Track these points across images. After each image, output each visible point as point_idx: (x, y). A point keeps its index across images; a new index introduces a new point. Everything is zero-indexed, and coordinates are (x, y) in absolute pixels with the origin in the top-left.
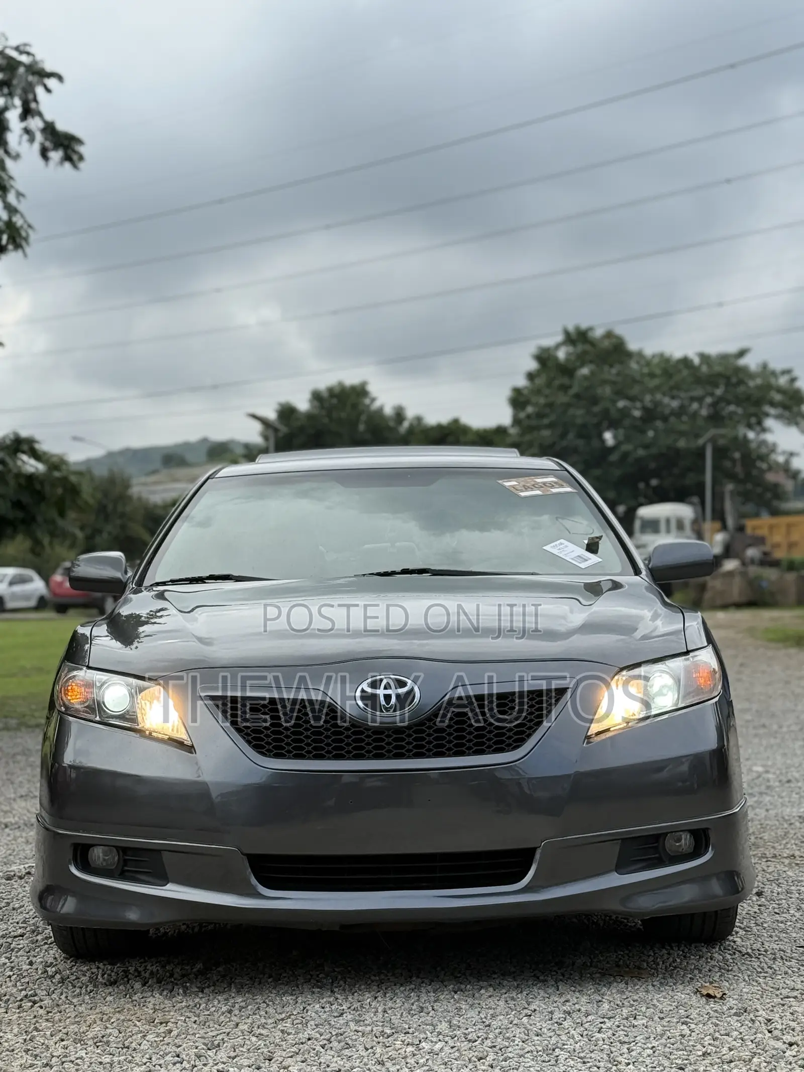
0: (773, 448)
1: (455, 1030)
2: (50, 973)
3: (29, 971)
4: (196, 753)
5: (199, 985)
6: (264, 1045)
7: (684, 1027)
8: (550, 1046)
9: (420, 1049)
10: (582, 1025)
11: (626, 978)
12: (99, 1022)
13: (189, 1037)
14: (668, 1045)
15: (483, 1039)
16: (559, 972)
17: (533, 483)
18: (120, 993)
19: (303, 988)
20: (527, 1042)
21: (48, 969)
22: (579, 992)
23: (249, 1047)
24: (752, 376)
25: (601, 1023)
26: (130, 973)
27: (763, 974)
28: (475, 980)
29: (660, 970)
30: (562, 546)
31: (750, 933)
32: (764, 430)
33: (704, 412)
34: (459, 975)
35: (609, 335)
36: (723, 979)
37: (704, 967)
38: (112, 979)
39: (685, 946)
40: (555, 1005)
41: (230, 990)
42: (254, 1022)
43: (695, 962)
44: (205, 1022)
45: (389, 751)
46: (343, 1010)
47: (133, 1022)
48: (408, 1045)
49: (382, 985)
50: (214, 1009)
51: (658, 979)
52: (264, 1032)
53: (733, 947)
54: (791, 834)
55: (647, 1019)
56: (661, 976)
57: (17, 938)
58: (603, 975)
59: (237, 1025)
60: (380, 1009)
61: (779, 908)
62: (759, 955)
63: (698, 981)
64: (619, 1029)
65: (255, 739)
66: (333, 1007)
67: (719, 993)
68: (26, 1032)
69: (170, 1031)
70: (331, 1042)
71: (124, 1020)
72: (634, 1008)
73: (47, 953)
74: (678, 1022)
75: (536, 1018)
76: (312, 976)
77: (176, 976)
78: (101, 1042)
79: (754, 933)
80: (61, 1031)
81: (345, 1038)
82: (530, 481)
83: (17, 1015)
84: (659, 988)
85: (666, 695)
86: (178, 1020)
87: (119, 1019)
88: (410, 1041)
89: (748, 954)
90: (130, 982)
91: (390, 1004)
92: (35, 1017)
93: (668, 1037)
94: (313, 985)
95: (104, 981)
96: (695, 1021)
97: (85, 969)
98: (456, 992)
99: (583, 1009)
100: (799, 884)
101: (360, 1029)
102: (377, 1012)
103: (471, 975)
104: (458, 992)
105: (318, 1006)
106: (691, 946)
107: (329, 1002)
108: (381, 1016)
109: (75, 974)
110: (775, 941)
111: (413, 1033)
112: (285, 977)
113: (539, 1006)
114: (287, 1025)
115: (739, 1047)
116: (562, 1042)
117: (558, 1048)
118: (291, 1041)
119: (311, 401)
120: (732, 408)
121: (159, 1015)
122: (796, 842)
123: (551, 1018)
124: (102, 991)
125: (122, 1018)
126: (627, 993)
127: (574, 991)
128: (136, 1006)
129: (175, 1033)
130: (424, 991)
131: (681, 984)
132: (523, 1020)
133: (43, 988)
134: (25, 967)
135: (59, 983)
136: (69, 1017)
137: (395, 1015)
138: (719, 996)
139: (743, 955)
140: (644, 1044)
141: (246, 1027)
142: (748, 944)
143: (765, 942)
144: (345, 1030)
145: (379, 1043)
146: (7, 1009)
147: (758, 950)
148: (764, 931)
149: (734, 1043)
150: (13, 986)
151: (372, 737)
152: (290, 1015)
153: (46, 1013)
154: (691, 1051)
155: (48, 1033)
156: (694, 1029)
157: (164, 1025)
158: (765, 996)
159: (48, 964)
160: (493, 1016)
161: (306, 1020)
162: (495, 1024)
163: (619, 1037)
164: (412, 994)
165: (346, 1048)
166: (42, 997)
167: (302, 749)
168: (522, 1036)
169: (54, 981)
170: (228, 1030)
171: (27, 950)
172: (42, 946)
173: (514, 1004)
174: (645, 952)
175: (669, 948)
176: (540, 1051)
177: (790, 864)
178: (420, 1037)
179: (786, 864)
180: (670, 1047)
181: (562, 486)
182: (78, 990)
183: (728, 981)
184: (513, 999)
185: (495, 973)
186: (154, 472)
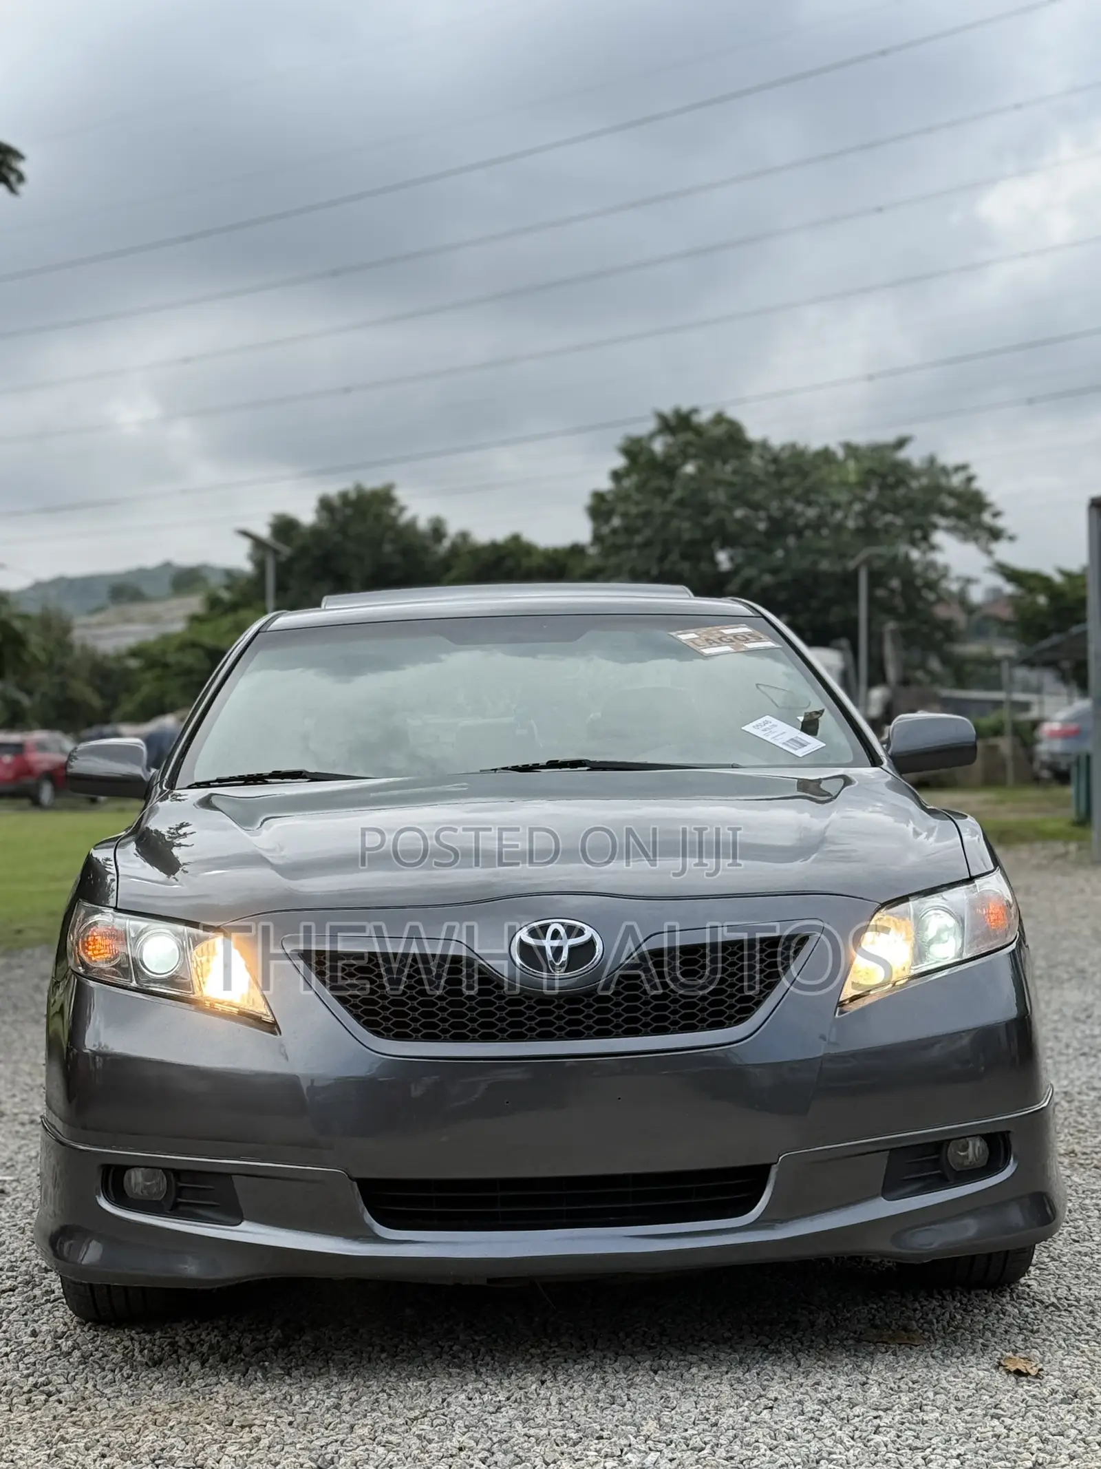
0: (945, 572)
1: (668, 1432)
2: (65, 1349)
3: (33, 1346)
4: (280, 1033)
5: (282, 1365)
6: (398, 1460)
7: (996, 1422)
8: (812, 1456)
9: (625, 1464)
10: (848, 1421)
11: (892, 1346)
12: (152, 1427)
13: (286, 1448)
14: (980, 1452)
15: (712, 1447)
16: (795, 1337)
17: (719, 636)
18: (172, 1379)
19: (434, 1369)
20: (776, 1450)
21: (60, 1342)
22: (831, 1368)
23: (377, 1463)
24: (915, 474)
25: (875, 1418)
26: (180, 1347)
27: (1083, 1337)
28: (677, 1352)
29: (936, 1332)
30: (767, 726)
31: (1046, 1272)
32: (933, 548)
33: (851, 524)
34: (652, 1345)
35: (719, 419)
36: (1029, 1345)
37: (996, 1326)
38: (156, 1357)
39: (961, 1294)
40: (802, 1390)
41: (328, 1372)
42: (375, 1423)
43: (981, 1318)
44: (306, 1424)
45: (560, 1029)
46: (500, 1401)
47: (202, 1426)
48: (606, 1456)
49: (548, 1362)
50: (313, 1402)
51: (938, 1346)
52: (393, 1438)
53: (1028, 1294)
54: (1060, 1119)
55: (940, 1411)
56: (940, 1341)
57: (7, 1294)
58: (859, 1341)
59: (352, 1427)
60: (554, 1400)
61: (1077, 1232)
62: (1070, 1306)
63: (995, 1349)
64: (904, 1427)
65: (366, 1012)
66: (486, 1397)
67: (1031, 1368)
68: (47, 1443)
69: (258, 1440)
70: (493, 1454)
71: (187, 1423)
72: (916, 1393)
73: (51, 1316)
74: (985, 1415)
75: (781, 1412)
76: (442, 1348)
77: (246, 1350)
78: (160, 1458)
79: (1052, 1272)
80: (98, 1441)
81: (512, 1447)
82: (714, 632)
83: (28, 1416)
84: (943, 1362)
85: (946, 941)
86: (267, 1422)
87: (180, 1422)
88: (609, 1450)
89: (1053, 1304)
90: (181, 1360)
91: (566, 1392)
92: (54, 1418)
93: (977, 1439)
94: (447, 1362)
95: (145, 1360)
96: (1009, 1414)
97: (113, 1341)
98: (656, 1372)
99: (845, 1396)
100: (1094, 1195)
101: (532, 1432)
102: (549, 1404)
103: (670, 1342)
104: (660, 1372)
105: (463, 1396)
106: (969, 1294)
107: (478, 1390)
108: (558, 1411)
109: (101, 1349)
110: (1085, 1284)
111: (610, 1439)
112: (403, 1350)
113: (780, 1393)
114: (424, 1427)
115: (1084, 1453)
116: (828, 1449)
117: (823, 1458)
118: (436, 1453)
119: (318, 512)
120: (889, 518)
121: (236, 1413)
122: (1071, 1132)
123: (802, 1411)
124: (146, 1376)
125: (185, 1419)
126: (899, 1369)
127: (823, 1368)
128: (199, 1399)
129: (265, 1442)
130: (610, 1371)
131: (973, 1354)
132: (763, 1414)
133: (59, 1372)
134: (27, 1339)
135: (80, 1363)
136: (105, 1418)
137: (577, 1409)
138: (1033, 1372)
139: (1047, 1307)
140: (944, 1450)
141: (366, 1431)
142: (1049, 1289)
143: (1072, 1287)
144: (510, 1435)
145: (563, 1454)
146: (11, 1405)
147: (1066, 1298)
148: (1064, 1269)
149: (1074, 1447)
150: (14, 1369)
151: (535, 1008)
152: (427, 1411)
153: (68, 1410)
154: (1015, 1462)
155: (81, 1445)
156: (1011, 1425)
157: (247, 1429)
158: (1096, 1371)
159: (59, 1334)
160: (718, 1409)
161: (451, 1418)
162: (724, 1421)
163: (907, 1439)
164: (594, 1376)
165: (518, 1463)
166: (59, 1387)
167: (435, 1026)
168: (768, 1440)
169: (71, 1360)
170: (341, 1437)
171: (23, 1312)
172: (43, 1304)
173: (744, 1390)
174: (909, 1305)
175: (940, 1297)
176: (799, 1464)
177: (1071, 1165)
178: (620, 1444)
179: (1065, 1164)
180: (983, 1455)
181: (759, 639)
182: (110, 1376)
183: (1036, 1348)
184: (739, 1381)
185: (702, 1340)
186: (99, 610)
